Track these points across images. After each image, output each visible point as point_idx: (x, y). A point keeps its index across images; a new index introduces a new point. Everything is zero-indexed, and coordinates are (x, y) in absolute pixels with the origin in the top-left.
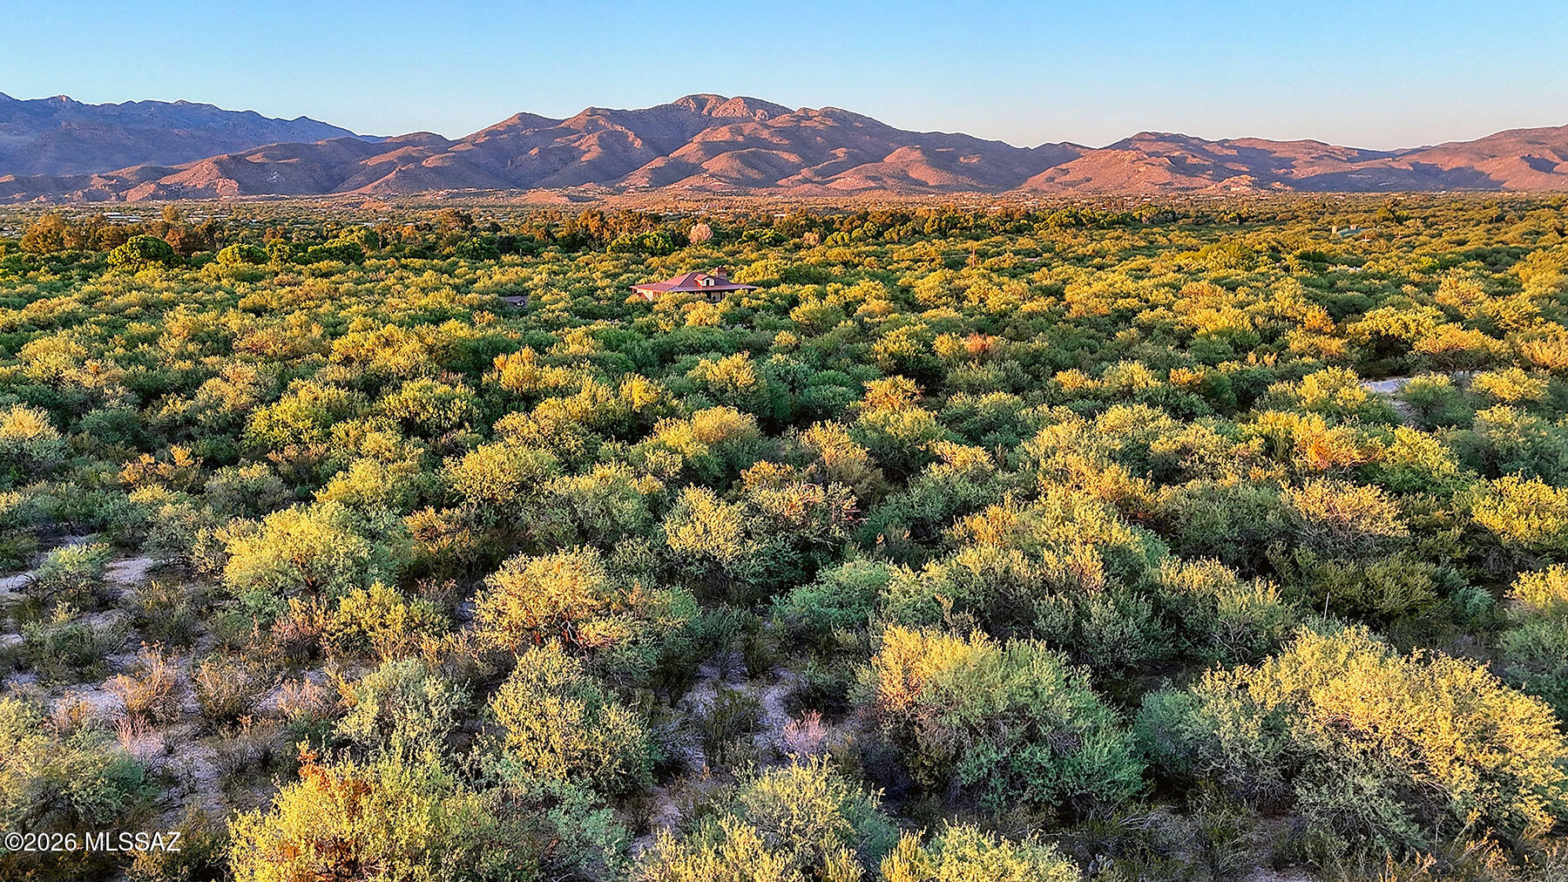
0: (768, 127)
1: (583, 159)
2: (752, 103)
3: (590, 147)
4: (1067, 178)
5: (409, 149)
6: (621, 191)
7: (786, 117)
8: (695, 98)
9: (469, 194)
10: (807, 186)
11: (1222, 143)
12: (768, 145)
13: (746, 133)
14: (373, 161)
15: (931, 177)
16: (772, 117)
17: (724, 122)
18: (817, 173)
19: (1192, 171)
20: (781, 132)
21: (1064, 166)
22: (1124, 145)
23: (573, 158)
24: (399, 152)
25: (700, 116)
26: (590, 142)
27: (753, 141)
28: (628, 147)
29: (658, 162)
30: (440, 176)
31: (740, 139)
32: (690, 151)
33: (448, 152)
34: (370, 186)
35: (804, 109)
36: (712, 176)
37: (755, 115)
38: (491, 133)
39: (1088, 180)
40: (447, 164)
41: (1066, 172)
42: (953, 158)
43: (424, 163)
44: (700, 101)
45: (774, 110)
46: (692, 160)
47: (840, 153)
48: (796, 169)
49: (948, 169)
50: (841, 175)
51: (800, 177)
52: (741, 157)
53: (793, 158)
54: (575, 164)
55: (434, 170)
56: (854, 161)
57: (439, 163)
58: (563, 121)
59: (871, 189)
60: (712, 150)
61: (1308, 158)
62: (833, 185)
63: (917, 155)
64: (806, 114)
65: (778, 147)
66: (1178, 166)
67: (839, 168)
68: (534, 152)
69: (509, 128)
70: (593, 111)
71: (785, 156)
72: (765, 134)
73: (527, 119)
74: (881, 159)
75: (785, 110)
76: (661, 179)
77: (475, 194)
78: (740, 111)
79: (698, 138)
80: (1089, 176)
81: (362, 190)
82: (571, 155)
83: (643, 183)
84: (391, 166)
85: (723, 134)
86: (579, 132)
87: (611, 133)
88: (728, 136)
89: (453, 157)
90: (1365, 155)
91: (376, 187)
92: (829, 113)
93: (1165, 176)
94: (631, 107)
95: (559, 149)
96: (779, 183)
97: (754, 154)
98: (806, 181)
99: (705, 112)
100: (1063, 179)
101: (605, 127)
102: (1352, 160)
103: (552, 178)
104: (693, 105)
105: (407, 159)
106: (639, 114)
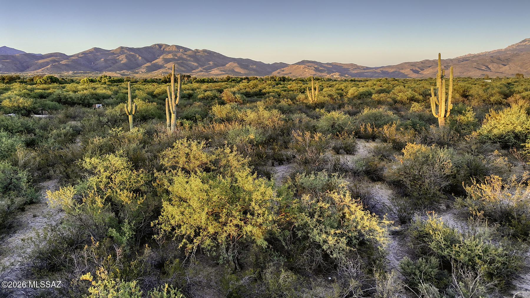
0: (186, 55)
1: (121, 62)
2: (178, 47)
3: (123, 59)
4: (284, 72)
5: (54, 58)
6: (137, 73)
7: (191, 52)
8: (158, 45)
9: (81, 73)
10: (202, 73)
11: (327, 64)
12: (186, 60)
13: (178, 56)
14: (41, 61)
15: (242, 71)
16: (186, 51)
17: (169, 52)
18: (204, 69)
19: (321, 71)
20: (190, 56)
21: (282, 69)
22: (299, 63)
23: (116, 62)
24: (50, 59)
25: (160, 50)
26: (122, 57)
27: (181, 58)
28: (136, 60)
29: (148, 64)
30: (68, 67)
31: (176, 58)
32: (159, 61)
33: (69, 59)
34: (41, 70)
35: (197, 50)
36: (169, 69)
37: (180, 51)
38: (83, 53)
39: (291, 73)
40: (70, 63)
41: (283, 71)
42: (248, 66)
43: (61, 62)
44: (160, 46)
45: (186, 50)
46: (160, 64)
47: (211, 63)
48: (197, 68)
49: (247, 69)
50: (213, 70)
51: (199, 70)
52: (177, 63)
53: (195, 64)
54: (117, 64)
55: (66, 65)
56: (216, 66)
57: (67, 63)
58: (110, 51)
59: (224, 74)
60: (167, 61)
61: (352, 68)
62: (211, 72)
63: (236, 64)
64: (197, 51)
65: (189, 60)
66: (317, 70)
67: (211, 68)
68: (102, 60)
69: (90, 52)
70: (122, 48)
71: (193, 63)
72: (185, 57)
73: (97, 50)
74: (224, 65)
75: (190, 50)
76: (150, 69)
77: (83, 73)
78: (174, 49)
79: (161, 57)
80: (291, 72)
81: (38, 71)
82: (115, 61)
83: (144, 70)
84: (48, 63)
85: (170, 56)
86: (117, 54)
87: (130, 55)
88: (172, 57)
89: (72, 61)
90: (367, 68)
91: (43, 70)
92: (205, 51)
93: (314, 73)
94: (135, 47)
95: (111, 59)
96: (193, 71)
97: (182, 63)
98: (201, 71)
99: (162, 49)
100: (283, 73)
101: (127, 53)
102: (364, 69)
103: (110, 69)
104: (157, 47)
105: (54, 61)
106: (138, 49)
